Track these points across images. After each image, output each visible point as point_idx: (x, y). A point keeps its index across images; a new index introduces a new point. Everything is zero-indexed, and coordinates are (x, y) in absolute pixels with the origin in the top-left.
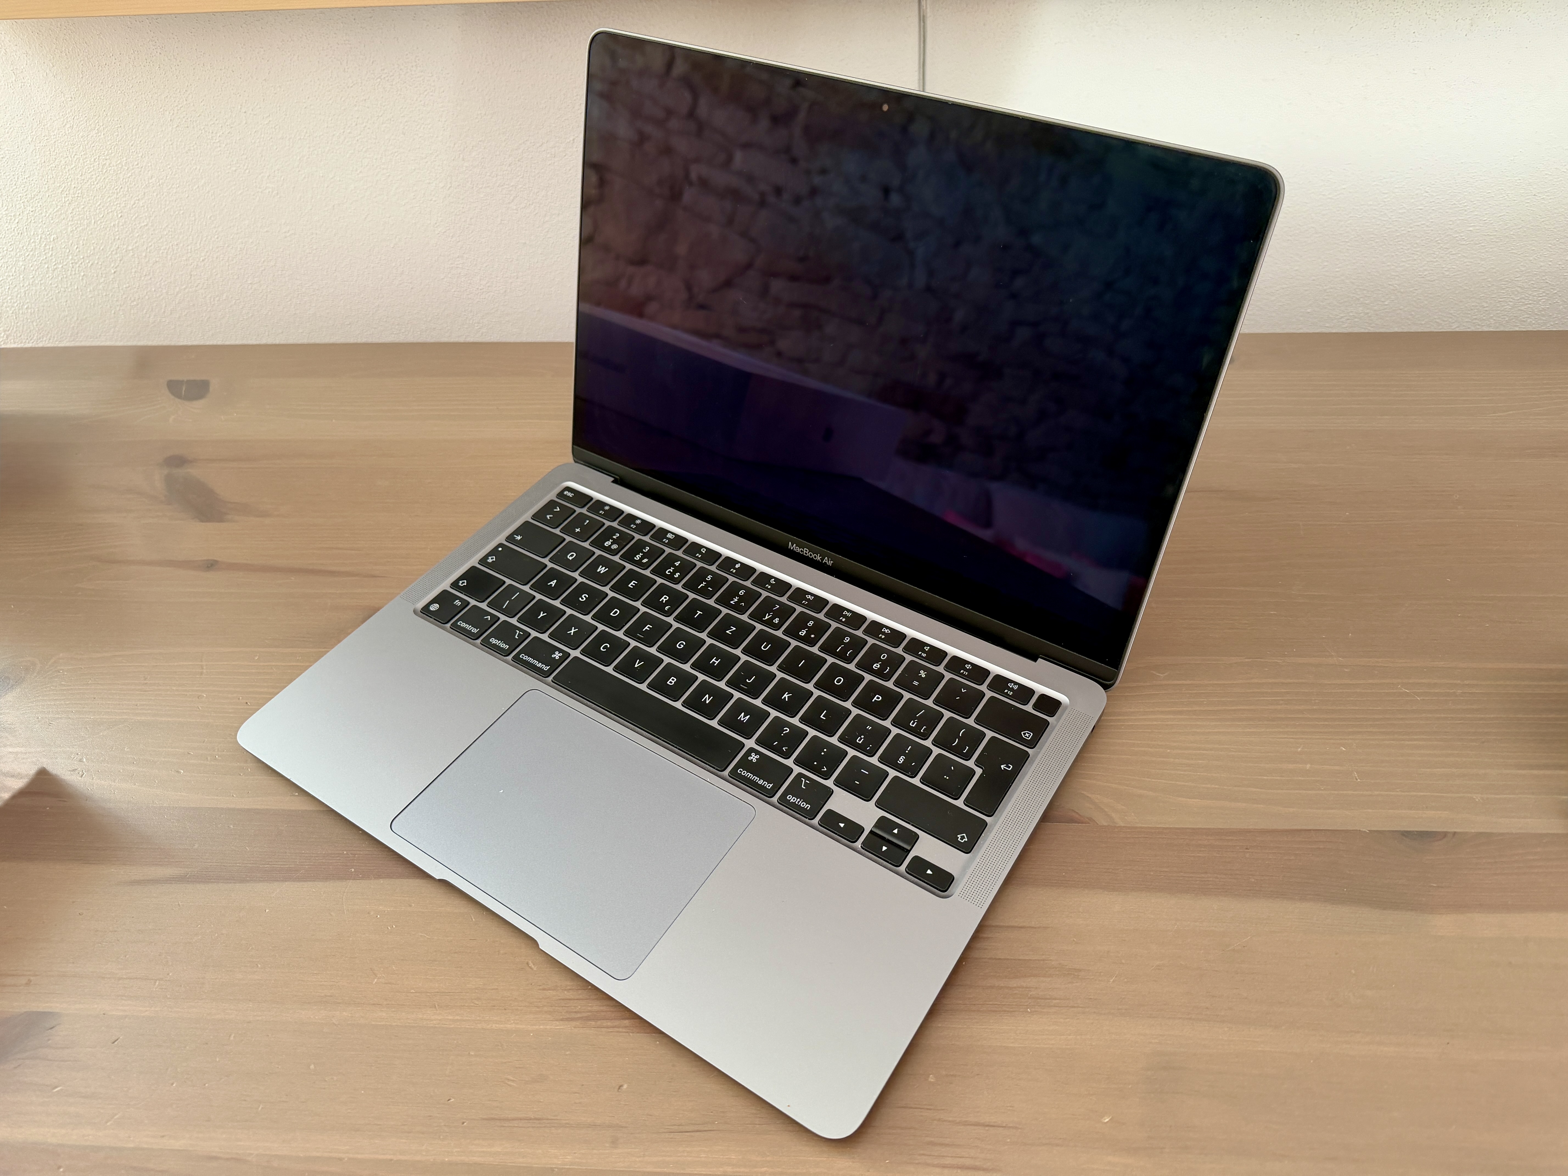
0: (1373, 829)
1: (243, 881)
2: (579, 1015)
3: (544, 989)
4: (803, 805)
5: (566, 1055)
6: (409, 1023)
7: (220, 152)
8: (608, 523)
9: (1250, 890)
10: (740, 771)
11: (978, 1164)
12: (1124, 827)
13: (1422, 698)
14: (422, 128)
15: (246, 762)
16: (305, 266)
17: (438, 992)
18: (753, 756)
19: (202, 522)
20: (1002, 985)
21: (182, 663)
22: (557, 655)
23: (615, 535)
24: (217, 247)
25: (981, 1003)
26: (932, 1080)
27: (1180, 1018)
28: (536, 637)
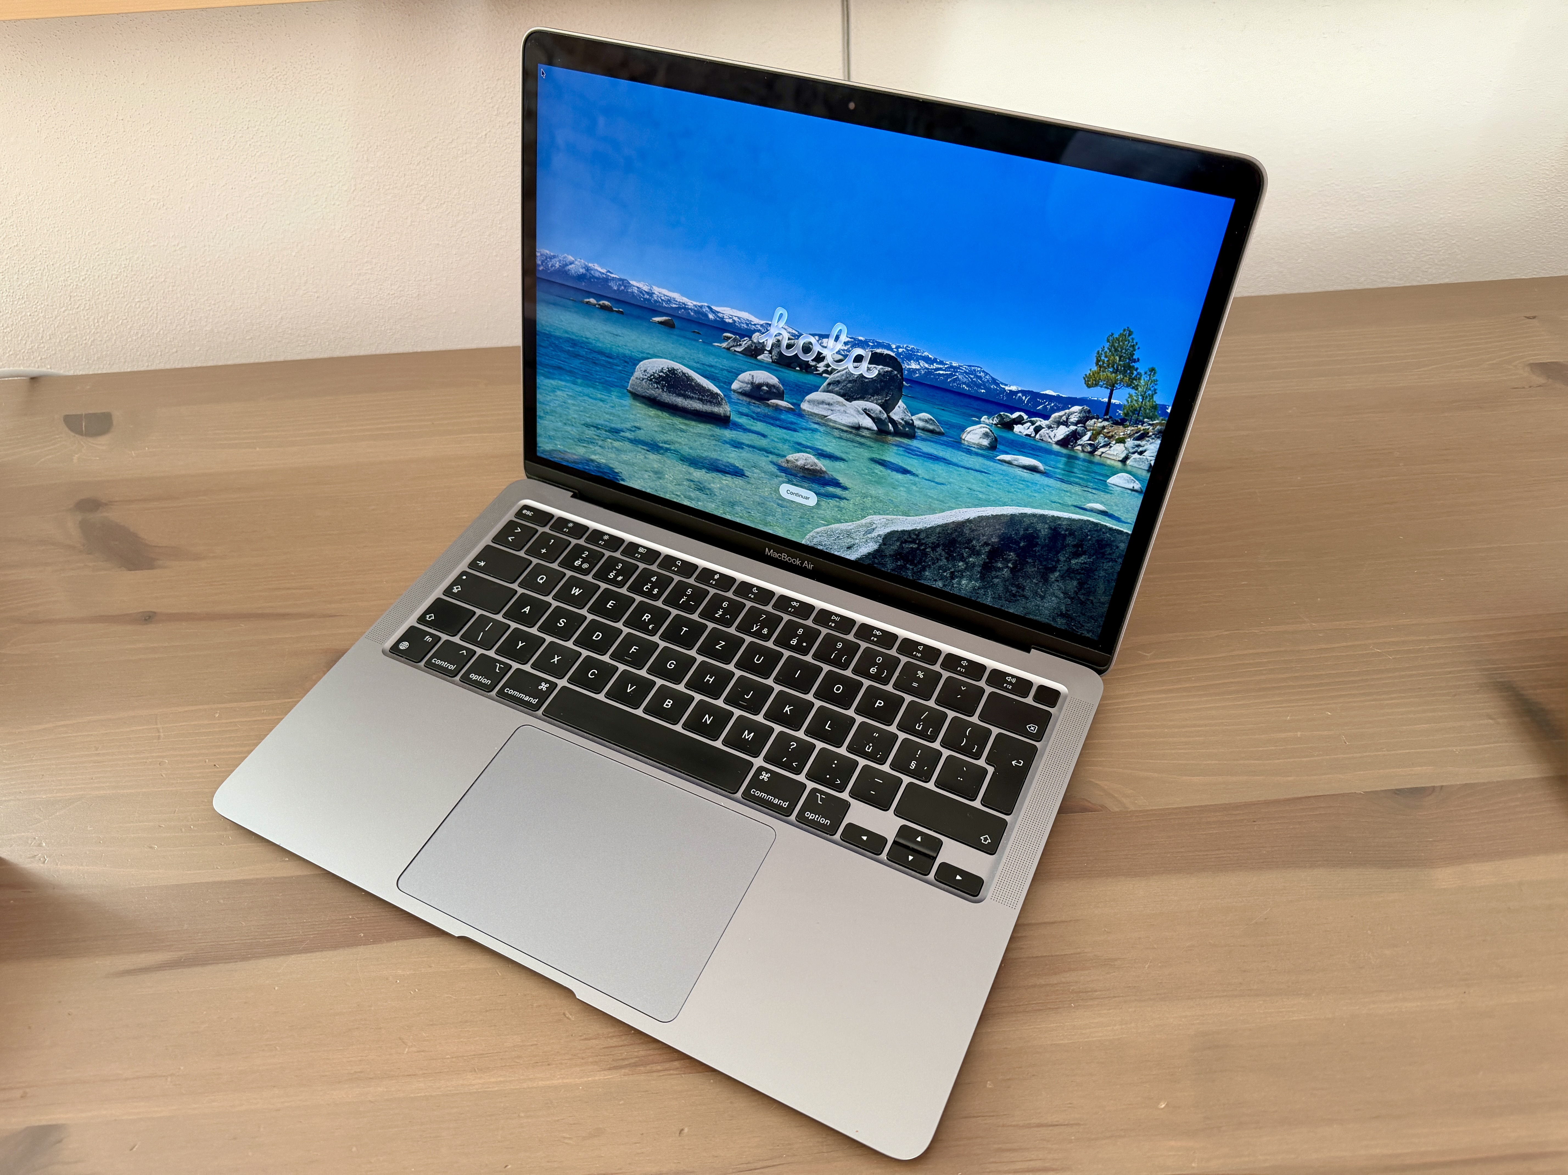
0: (1367, 790)
1: (244, 958)
2: (626, 1063)
3: (586, 1039)
4: (823, 821)
5: (620, 1105)
6: (450, 1091)
7: (96, 164)
8: (574, 542)
9: (1263, 862)
10: (753, 792)
11: (1047, 1165)
12: (1135, 811)
13: (1393, 657)
14: (321, 129)
15: (226, 830)
16: (198, 280)
17: (474, 1055)
18: (764, 775)
19: (130, 570)
20: (1043, 983)
21: (135, 728)
22: (544, 687)
23: (584, 554)
24: (99, 265)
25: (1026, 1003)
26: (990, 1087)
27: (1216, 997)
28: (518, 670)
